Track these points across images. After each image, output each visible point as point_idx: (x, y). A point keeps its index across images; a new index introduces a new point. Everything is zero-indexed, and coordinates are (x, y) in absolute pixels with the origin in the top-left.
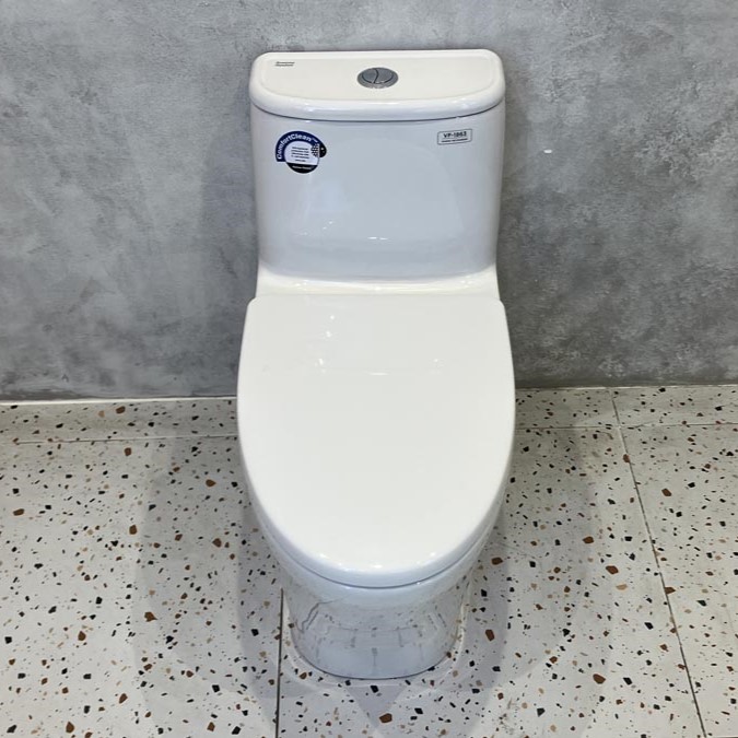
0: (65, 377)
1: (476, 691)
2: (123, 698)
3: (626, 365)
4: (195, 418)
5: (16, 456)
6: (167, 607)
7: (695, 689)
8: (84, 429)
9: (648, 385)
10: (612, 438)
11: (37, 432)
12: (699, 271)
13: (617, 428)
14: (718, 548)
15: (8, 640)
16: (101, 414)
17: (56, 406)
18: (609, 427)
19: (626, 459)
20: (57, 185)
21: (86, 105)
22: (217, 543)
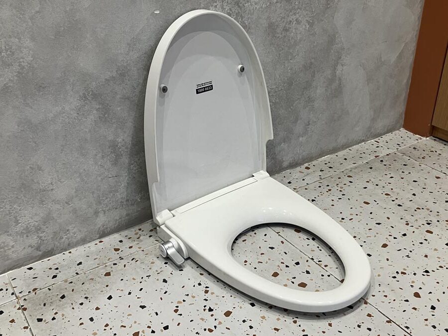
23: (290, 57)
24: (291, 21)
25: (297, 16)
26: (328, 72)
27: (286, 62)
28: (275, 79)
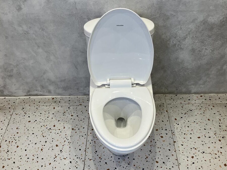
0: (40, 91)
1: (129, 164)
2: (50, 164)
3: (168, 90)
4: (69, 101)
5: (29, 109)
6: (61, 143)
7: (179, 165)
8: (45, 103)
9: (173, 94)
10: (164, 106)
11: (34, 103)
12: (184, 68)
13: (165, 104)
14: (186, 132)
15: (26, 150)
16: (49, 100)
17: (39, 98)
18: (163, 104)
19: (167, 111)
20: (37, 49)
21: (43, 31)
22: (73, 129)
23: (200, 60)
24: (203, 49)
25: (206, 47)
26: (219, 67)
27: (198, 61)
28: (192, 65)
